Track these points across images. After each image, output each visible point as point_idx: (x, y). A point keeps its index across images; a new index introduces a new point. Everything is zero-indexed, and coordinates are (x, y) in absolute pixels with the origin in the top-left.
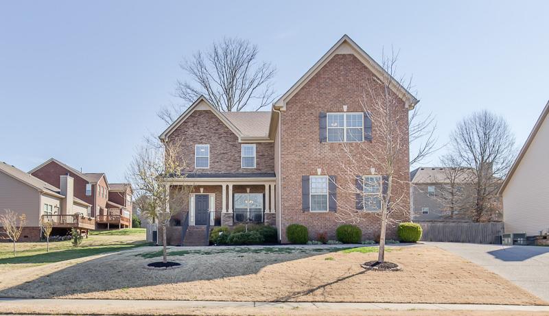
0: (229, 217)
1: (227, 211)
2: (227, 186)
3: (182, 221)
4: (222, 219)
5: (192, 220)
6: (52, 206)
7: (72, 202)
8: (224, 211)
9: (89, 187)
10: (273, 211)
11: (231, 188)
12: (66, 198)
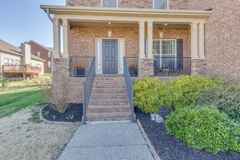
0: (149, 64)
1: (146, 56)
2: (146, 24)
3: (87, 70)
4: (140, 67)
5: (99, 69)
6: (13, 60)
7: (30, 58)
8: (142, 56)
9: (49, 53)
10: (202, 57)
11: (150, 26)
12: (24, 55)
